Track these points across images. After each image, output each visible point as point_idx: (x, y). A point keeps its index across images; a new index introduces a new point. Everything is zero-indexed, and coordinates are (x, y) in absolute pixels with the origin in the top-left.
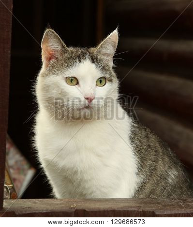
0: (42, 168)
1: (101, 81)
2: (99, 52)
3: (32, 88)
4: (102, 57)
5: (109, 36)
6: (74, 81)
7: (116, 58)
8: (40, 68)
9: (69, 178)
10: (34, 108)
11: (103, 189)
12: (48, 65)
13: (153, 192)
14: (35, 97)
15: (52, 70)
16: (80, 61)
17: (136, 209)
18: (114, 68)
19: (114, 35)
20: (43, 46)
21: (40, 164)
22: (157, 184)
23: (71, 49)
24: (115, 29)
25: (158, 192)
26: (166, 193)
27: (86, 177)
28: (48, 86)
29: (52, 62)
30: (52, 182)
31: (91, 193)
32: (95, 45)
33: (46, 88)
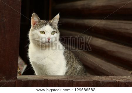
0: (31, 64)
1: (53, 33)
2: (52, 22)
3: (27, 35)
4: (54, 24)
5: (56, 16)
6: (43, 32)
7: (59, 24)
8: (30, 28)
9: (41, 68)
10: (28, 42)
11: (53, 72)
12: (33, 27)
13: (72, 73)
14: (28, 38)
15: (35, 28)
16: (46, 25)
17: (66, 79)
18: (58, 28)
19: (58, 15)
20: (32, 20)
21: (30, 63)
22: (73, 70)
23: (42, 21)
25: (74, 73)
26: (76, 74)
27: (47, 68)
28: (34, 34)
29: (35, 25)
30: (34, 70)
31: (49, 74)
32: (51, 20)
33: (33, 35)
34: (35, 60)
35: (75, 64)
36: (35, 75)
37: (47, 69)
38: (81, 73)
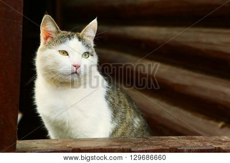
16: (70, 40)
19: (95, 21)
35: (129, 117)
36: (48, 138)
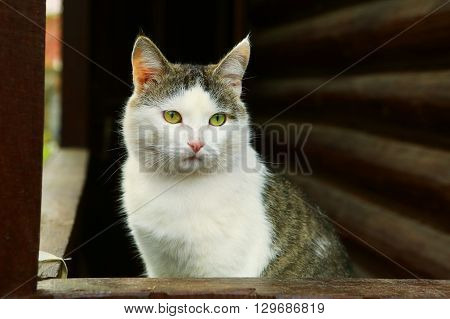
1: (217, 118)
2: (219, 72)
5: (235, 48)
6: (175, 116)
14: (122, 137)
16: (187, 88)
19: (244, 46)
20: (134, 63)
23: (177, 66)
24: (245, 37)
34: (146, 225)
37: (198, 257)
38: (331, 270)
